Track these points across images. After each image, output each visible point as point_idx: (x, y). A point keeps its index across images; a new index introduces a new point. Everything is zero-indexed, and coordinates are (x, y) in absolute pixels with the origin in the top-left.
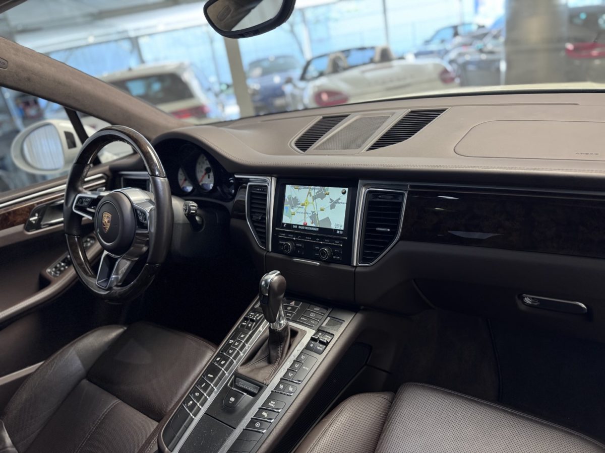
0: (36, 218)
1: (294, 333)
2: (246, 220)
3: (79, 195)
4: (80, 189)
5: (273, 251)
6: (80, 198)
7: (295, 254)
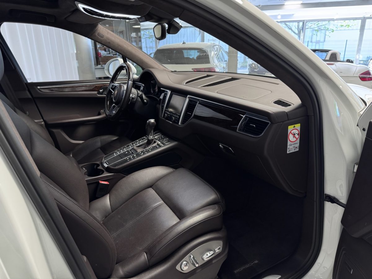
0: (102, 91)
1: (155, 142)
2: (160, 105)
3: (113, 84)
4: (114, 82)
5: (163, 117)
6: (113, 85)
7: (167, 118)
